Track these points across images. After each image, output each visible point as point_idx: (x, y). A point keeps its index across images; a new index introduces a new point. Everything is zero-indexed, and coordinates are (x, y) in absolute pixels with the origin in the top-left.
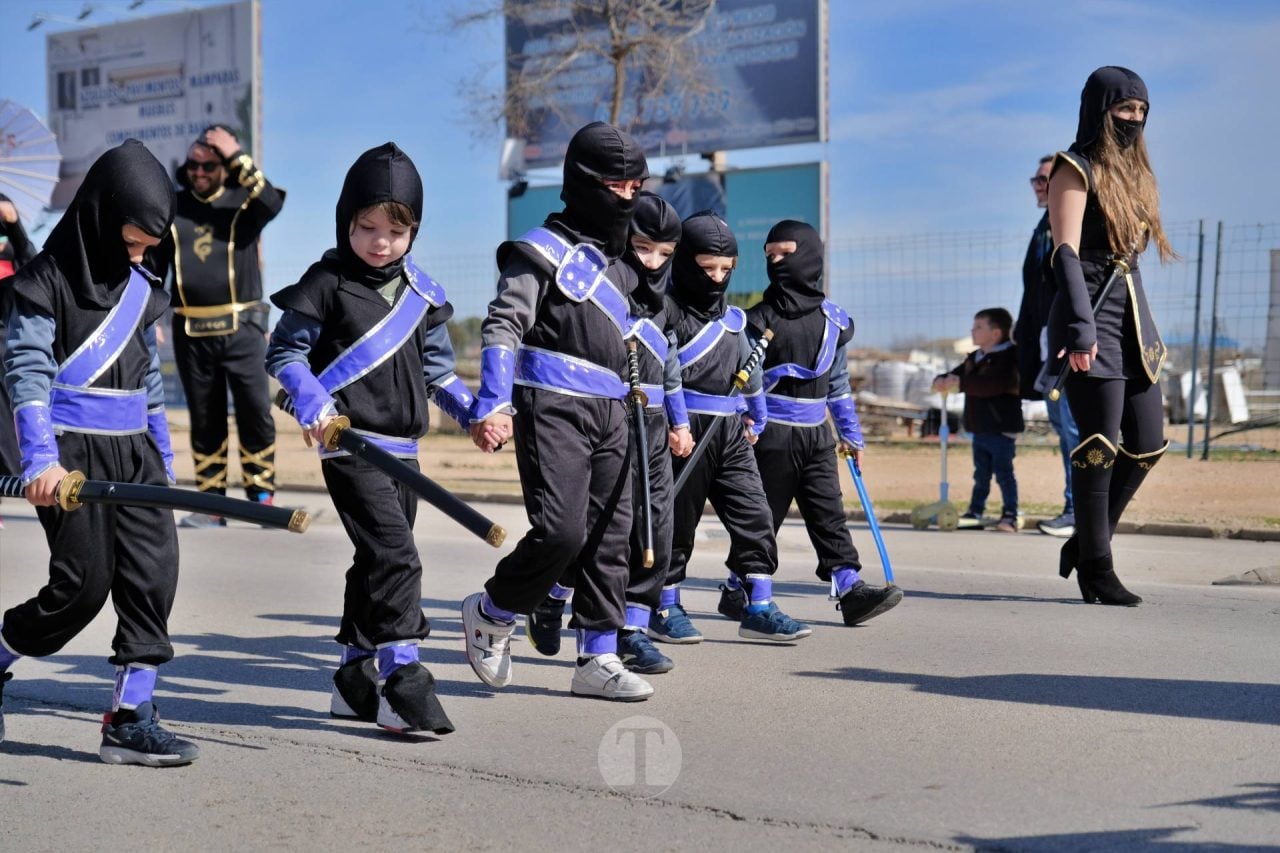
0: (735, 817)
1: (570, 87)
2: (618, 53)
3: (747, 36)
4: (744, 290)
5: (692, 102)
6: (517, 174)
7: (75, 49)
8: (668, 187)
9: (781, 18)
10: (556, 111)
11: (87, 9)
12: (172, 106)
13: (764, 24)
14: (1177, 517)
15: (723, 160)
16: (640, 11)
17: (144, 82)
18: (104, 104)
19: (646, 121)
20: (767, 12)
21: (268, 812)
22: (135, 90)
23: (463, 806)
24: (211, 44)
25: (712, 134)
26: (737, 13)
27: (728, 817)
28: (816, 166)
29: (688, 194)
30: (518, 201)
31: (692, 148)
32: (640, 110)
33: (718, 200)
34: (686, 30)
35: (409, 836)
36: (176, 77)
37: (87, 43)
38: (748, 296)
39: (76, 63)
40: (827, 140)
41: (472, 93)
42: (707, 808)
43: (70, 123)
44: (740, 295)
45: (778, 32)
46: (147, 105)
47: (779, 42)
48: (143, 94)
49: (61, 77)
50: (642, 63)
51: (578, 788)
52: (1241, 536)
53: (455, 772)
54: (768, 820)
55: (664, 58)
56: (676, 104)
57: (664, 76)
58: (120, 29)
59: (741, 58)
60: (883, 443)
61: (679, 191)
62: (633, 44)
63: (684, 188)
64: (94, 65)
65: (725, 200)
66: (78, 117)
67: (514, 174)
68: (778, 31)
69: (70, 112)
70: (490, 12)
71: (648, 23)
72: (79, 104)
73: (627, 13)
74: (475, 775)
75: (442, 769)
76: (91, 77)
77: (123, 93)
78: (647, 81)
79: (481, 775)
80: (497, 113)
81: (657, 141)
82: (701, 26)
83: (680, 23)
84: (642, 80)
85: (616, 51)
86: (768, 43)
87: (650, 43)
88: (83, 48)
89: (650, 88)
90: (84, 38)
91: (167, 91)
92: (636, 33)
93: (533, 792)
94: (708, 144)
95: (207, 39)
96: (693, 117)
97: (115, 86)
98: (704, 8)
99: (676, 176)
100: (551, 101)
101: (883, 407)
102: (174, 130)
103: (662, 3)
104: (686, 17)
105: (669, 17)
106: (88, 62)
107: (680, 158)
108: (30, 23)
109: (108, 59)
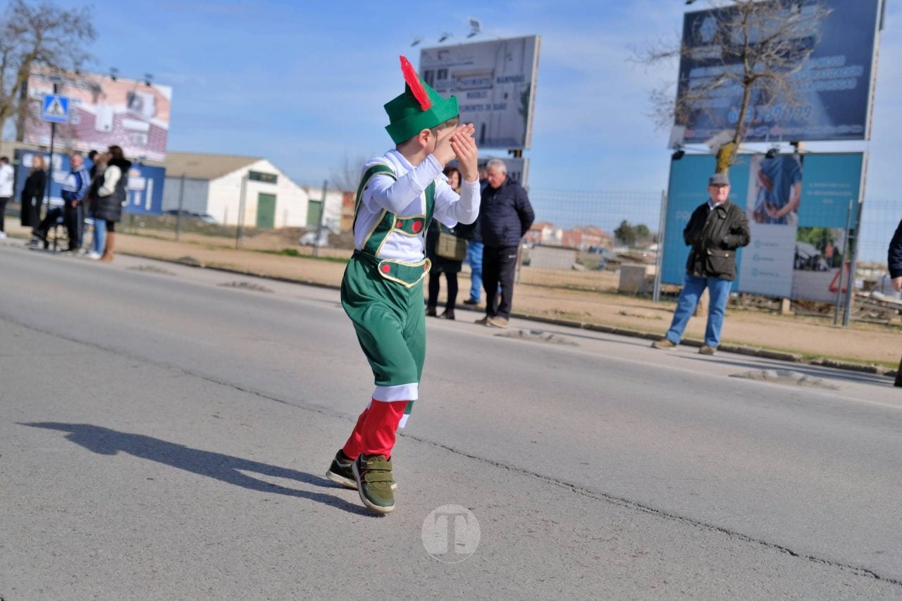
0: (792, 554)
1: (715, 97)
2: (747, 81)
3: (825, 74)
4: (809, 225)
5: (788, 111)
6: (679, 146)
7: (435, 58)
8: (768, 160)
9: (848, 64)
10: (707, 112)
11: (445, 36)
12: (485, 93)
13: (837, 67)
15: (804, 146)
16: (763, 57)
17: (472, 78)
18: (448, 90)
19: (759, 120)
20: (840, 60)
21: (523, 515)
23: (633, 526)
24: (511, 59)
25: (798, 131)
26: (821, 60)
27: (788, 552)
28: (861, 154)
30: (677, 162)
31: (785, 138)
32: (756, 114)
33: (798, 170)
34: (789, 69)
35: (601, 540)
36: (490, 77)
37: (443, 55)
38: (811, 229)
39: (436, 65)
40: (869, 139)
41: (657, 99)
42: (775, 546)
44: (807, 228)
46: (471, 92)
47: (845, 79)
48: (470, 86)
49: (426, 73)
50: (762, 87)
51: (699, 523)
53: (628, 505)
54: (812, 558)
55: (775, 86)
56: (779, 112)
57: (774, 96)
58: (461, 48)
59: (821, 86)
60: (886, 324)
61: (774, 164)
62: (756, 76)
63: (778, 161)
64: (445, 68)
65: (802, 170)
67: (677, 146)
68: (847, 72)
70: (673, 53)
71: (767, 64)
73: (755, 57)
74: (639, 508)
75: (620, 502)
76: (443, 75)
77: (459, 84)
78: (762, 98)
79: (642, 508)
80: (672, 111)
81: (765, 132)
82: (799, 68)
83: (787, 65)
84: (760, 97)
85: (746, 80)
86: (839, 79)
87: (767, 76)
88: (440, 58)
89: (764, 102)
90: (442, 52)
91: (484, 85)
92: (759, 67)
93: (673, 523)
94: (795, 136)
95: (508, 56)
96: (788, 119)
98: (801, 58)
99: (774, 154)
100: (706, 105)
101: (887, 302)
102: (485, 107)
103: (778, 52)
104: (790, 62)
105: (781, 61)
106: (443, 66)
107: (777, 143)
108: (412, 42)
109: (453, 65)
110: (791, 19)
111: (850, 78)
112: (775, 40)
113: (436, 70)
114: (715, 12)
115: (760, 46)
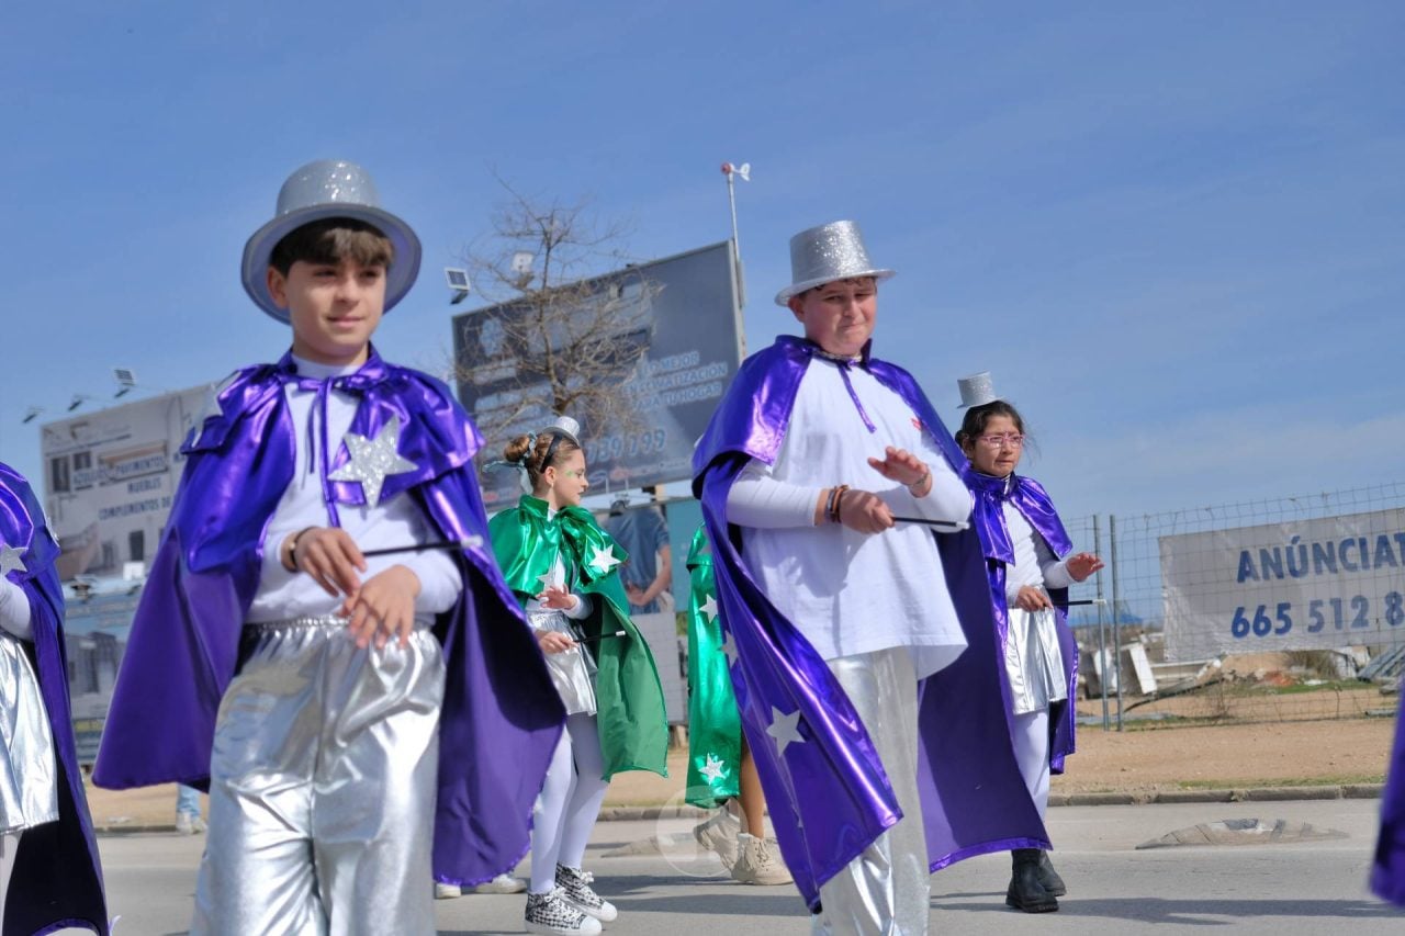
2: (561, 406)
3: (675, 381)
5: (630, 443)
7: (70, 438)
8: (614, 519)
9: (704, 361)
11: (76, 400)
12: (158, 480)
13: (690, 369)
14: (1100, 787)
15: (664, 491)
16: (578, 366)
17: (133, 460)
18: (96, 484)
20: (692, 357)
22: (123, 470)
25: (651, 469)
26: (665, 360)
29: (633, 524)
31: (633, 483)
33: (661, 528)
34: (622, 379)
36: (161, 454)
37: (78, 430)
39: (69, 447)
43: (65, 503)
45: (703, 374)
46: (134, 481)
47: (705, 383)
48: (131, 472)
49: (55, 463)
50: (585, 411)
52: (1159, 800)
55: (602, 406)
56: (617, 445)
57: (604, 422)
58: (106, 415)
59: (672, 399)
61: (624, 523)
62: (571, 397)
63: (629, 518)
64: (85, 450)
65: (666, 527)
66: (72, 497)
69: (64, 494)
71: (586, 376)
72: (73, 486)
73: (565, 368)
76: (83, 460)
77: (113, 473)
78: (589, 427)
81: (602, 478)
82: (634, 374)
83: (615, 373)
85: (560, 403)
86: (695, 385)
87: (590, 394)
88: (74, 435)
89: (592, 433)
90: (74, 428)
91: (154, 469)
92: (574, 384)
94: (647, 478)
95: (187, 418)
96: (634, 455)
97: (106, 466)
98: (635, 360)
99: (621, 509)
102: (160, 502)
103: (597, 358)
104: (620, 368)
105: (604, 369)
106: (82, 447)
107: (624, 492)
108: (25, 417)
109: (97, 444)
110: (609, 307)
111: (711, 381)
112: (592, 339)
113: (70, 454)
114: (494, 311)
115: (569, 352)
